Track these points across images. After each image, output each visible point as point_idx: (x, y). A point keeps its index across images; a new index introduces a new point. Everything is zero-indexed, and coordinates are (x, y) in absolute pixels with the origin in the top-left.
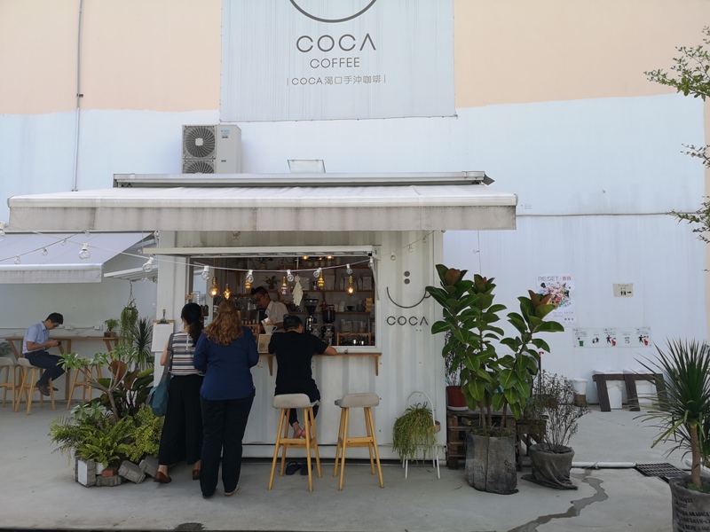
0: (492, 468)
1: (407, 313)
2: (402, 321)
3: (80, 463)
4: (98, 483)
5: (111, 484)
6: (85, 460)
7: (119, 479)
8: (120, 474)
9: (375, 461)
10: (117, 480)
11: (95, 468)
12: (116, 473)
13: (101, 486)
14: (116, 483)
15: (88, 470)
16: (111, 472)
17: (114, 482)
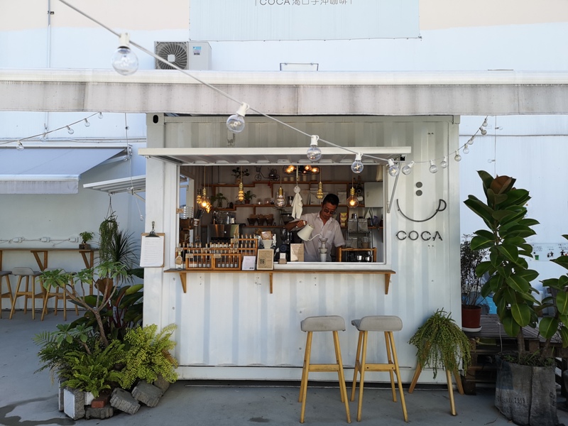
0: (536, 402)
1: (418, 228)
2: (414, 235)
3: (66, 392)
4: (87, 416)
5: (102, 416)
6: (72, 390)
7: (111, 410)
8: (112, 405)
9: (397, 385)
10: (109, 412)
11: (84, 399)
12: (108, 403)
13: (91, 418)
14: (107, 415)
15: (76, 402)
16: (102, 403)
17: (105, 413)
